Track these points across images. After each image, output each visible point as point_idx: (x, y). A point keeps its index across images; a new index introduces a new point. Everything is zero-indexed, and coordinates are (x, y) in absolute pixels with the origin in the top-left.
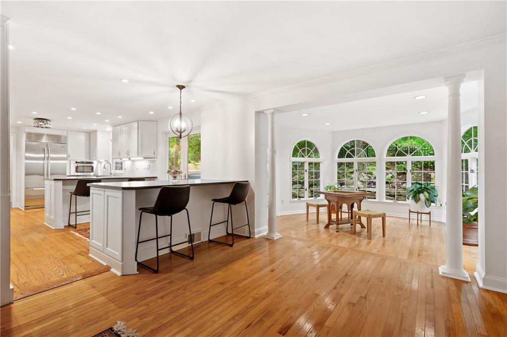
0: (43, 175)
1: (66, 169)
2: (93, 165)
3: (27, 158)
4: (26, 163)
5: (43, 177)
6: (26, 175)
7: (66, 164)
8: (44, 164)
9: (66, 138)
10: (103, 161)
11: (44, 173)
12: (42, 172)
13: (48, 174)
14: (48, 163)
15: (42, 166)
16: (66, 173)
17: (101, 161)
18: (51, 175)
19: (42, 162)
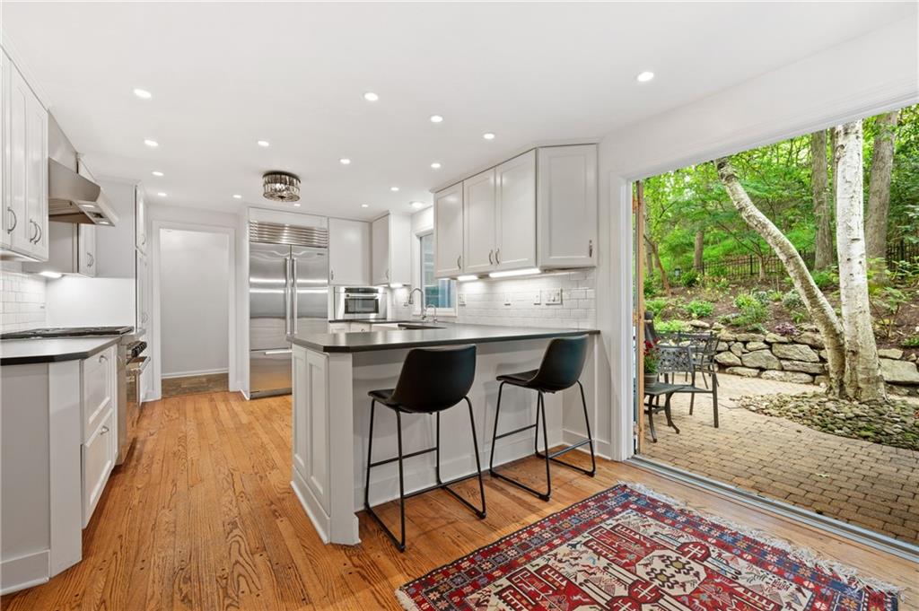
0: (284, 318)
1: (327, 306)
2: (379, 296)
3: (253, 285)
4: (251, 294)
5: (282, 321)
6: (252, 317)
7: (326, 295)
8: (285, 295)
9: (326, 232)
10: (400, 285)
11: (285, 314)
12: (282, 311)
13: (292, 317)
14: (292, 295)
15: (282, 300)
16: (327, 313)
17: (392, 286)
18: (298, 317)
19: (281, 292)
